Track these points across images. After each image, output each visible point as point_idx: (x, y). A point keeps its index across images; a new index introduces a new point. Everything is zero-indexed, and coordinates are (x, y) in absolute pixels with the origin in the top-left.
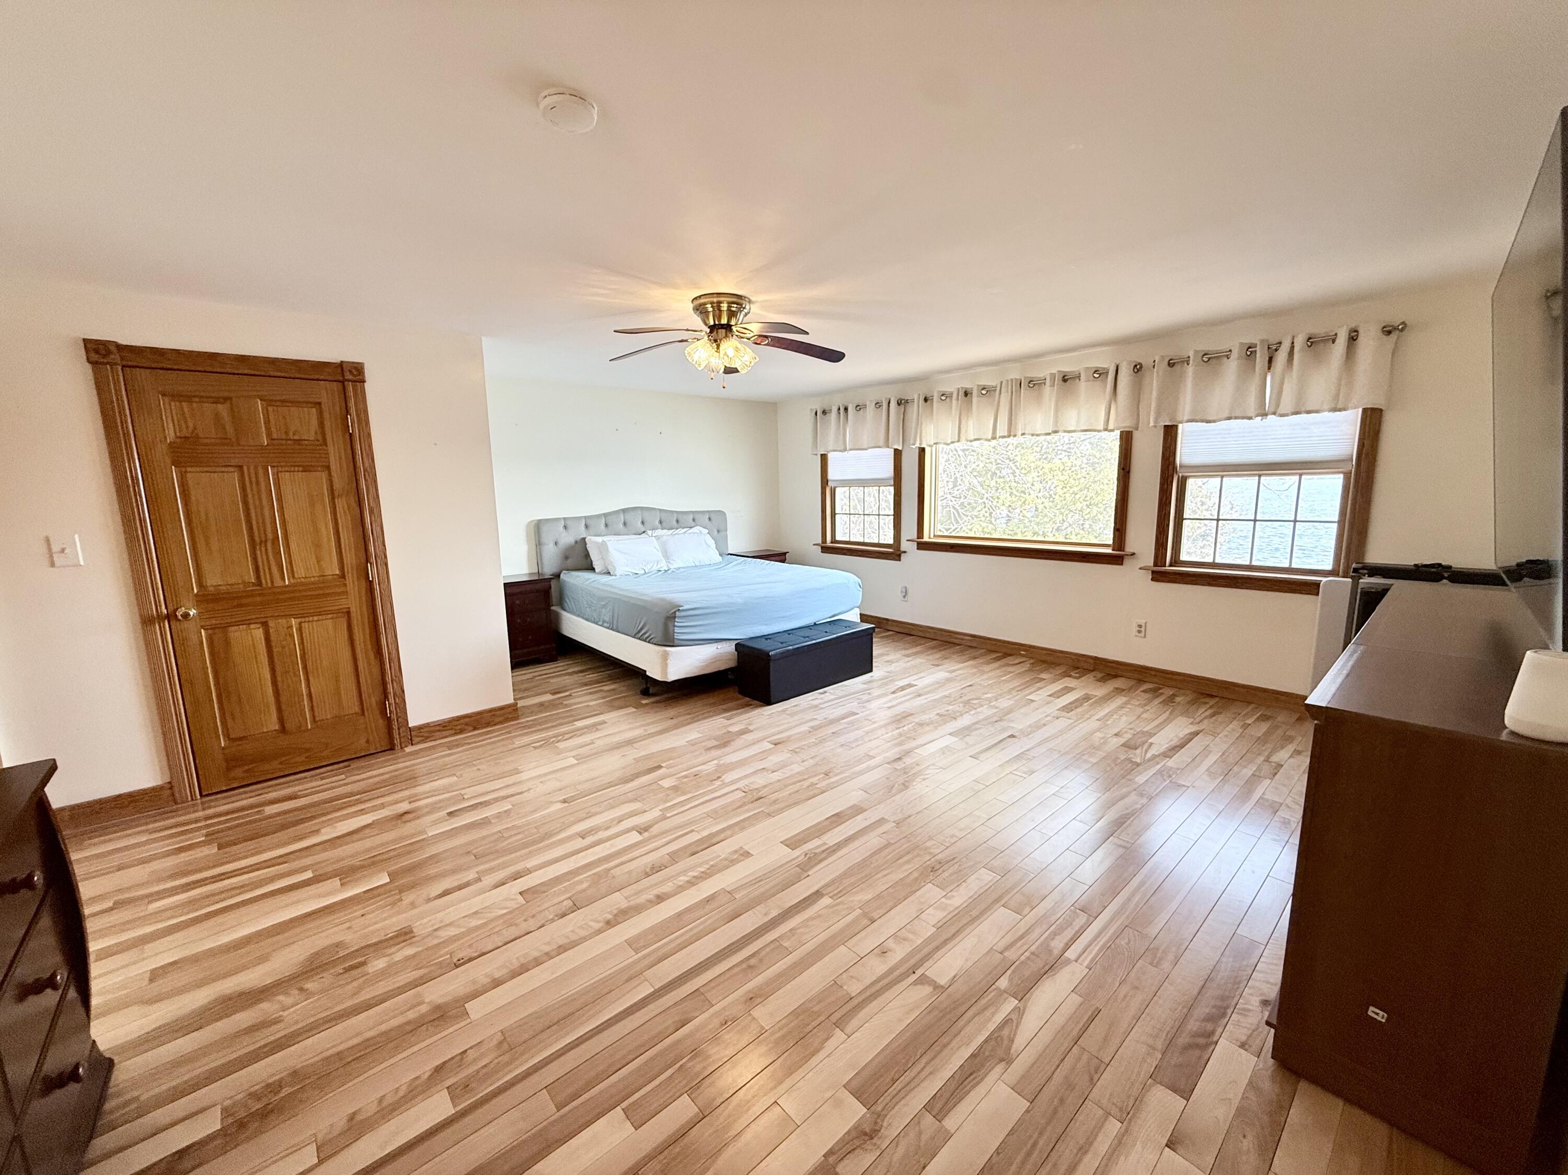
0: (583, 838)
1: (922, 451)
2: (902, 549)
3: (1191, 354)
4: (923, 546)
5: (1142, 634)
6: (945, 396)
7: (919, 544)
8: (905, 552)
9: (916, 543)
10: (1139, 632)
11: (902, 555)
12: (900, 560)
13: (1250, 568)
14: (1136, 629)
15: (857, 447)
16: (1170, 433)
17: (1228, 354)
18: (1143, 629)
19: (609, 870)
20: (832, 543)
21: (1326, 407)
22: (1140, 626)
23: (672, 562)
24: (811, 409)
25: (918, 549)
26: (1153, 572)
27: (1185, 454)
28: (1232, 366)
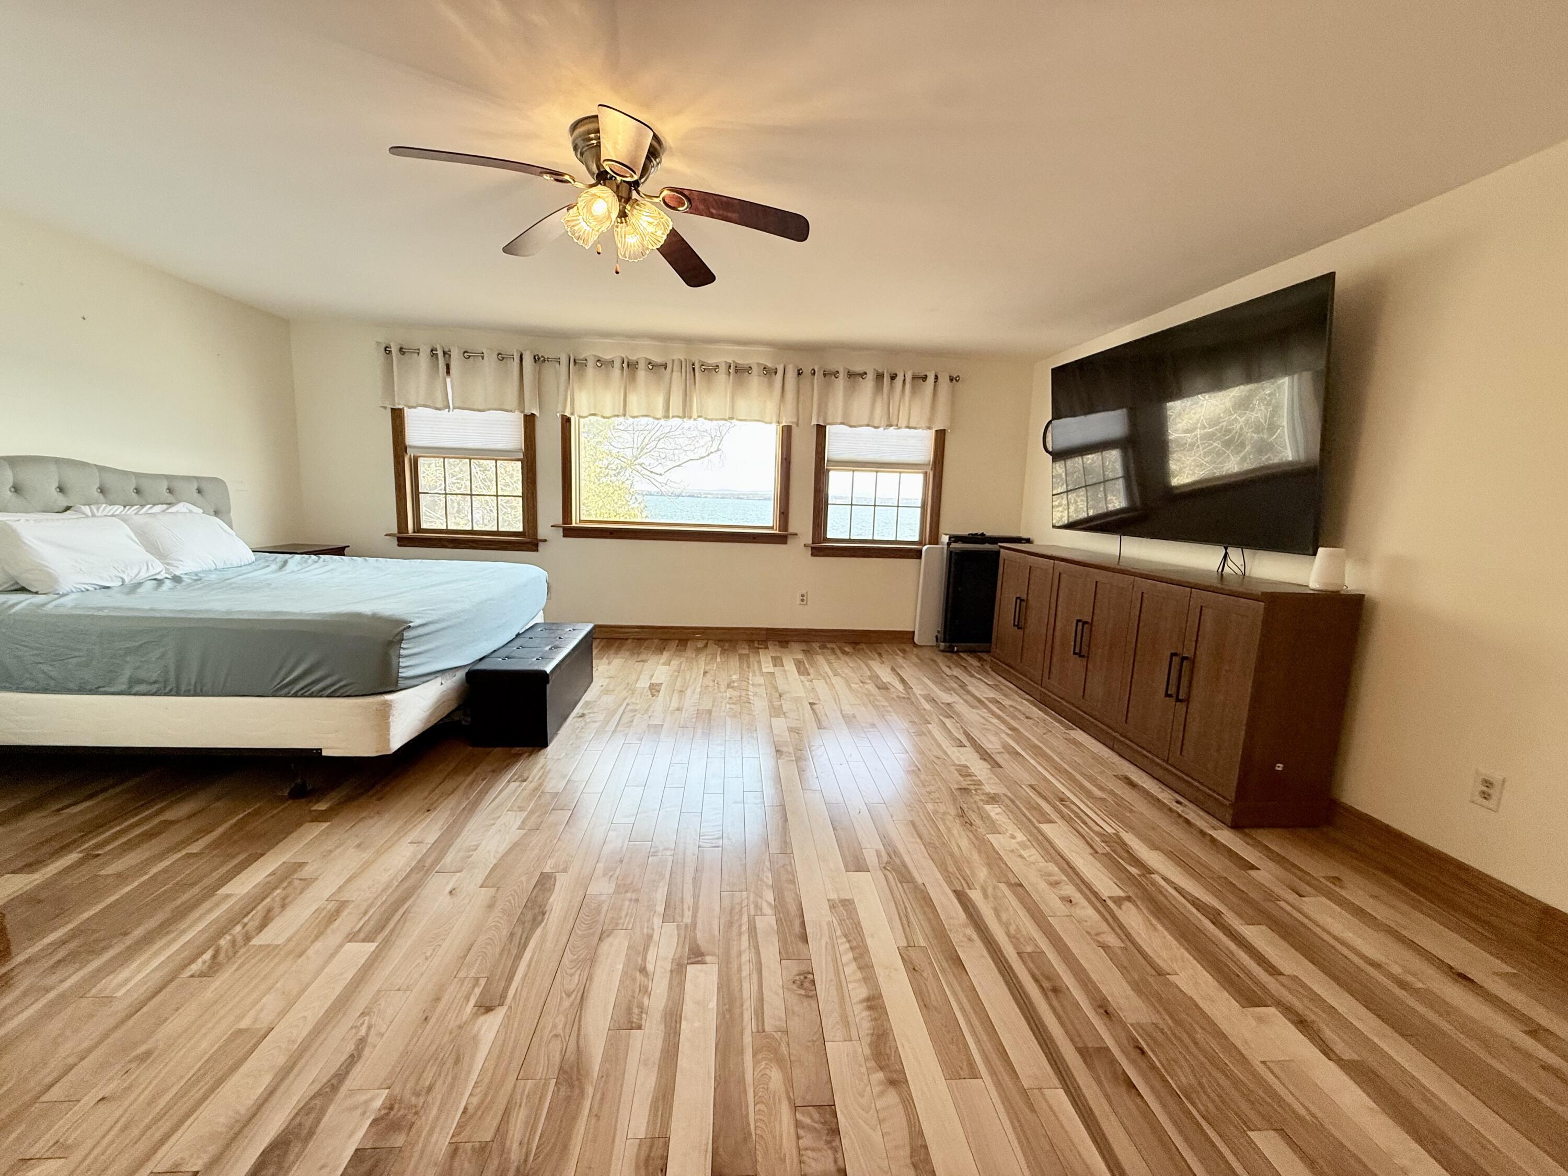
0: (640, 1028)
1: (566, 421)
2: (540, 536)
3: (841, 370)
4: (571, 532)
5: (805, 603)
6: (603, 364)
7: (565, 529)
8: (545, 541)
9: (561, 530)
10: (802, 600)
11: (541, 544)
12: (537, 550)
13: (873, 541)
14: (799, 598)
15: (466, 406)
16: (821, 430)
17: (863, 375)
18: (805, 598)
19: (761, 1031)
20: (414, 532)
21: (924, 425)
22: (803, 596)
23: (175, 563)
24: (378, 343)
25: (564, 536)
26: (812, 548)
27: (833, 450)
28: (868, 384)
